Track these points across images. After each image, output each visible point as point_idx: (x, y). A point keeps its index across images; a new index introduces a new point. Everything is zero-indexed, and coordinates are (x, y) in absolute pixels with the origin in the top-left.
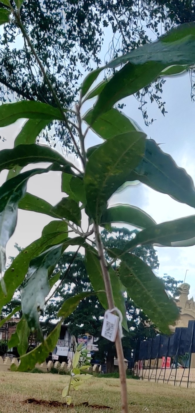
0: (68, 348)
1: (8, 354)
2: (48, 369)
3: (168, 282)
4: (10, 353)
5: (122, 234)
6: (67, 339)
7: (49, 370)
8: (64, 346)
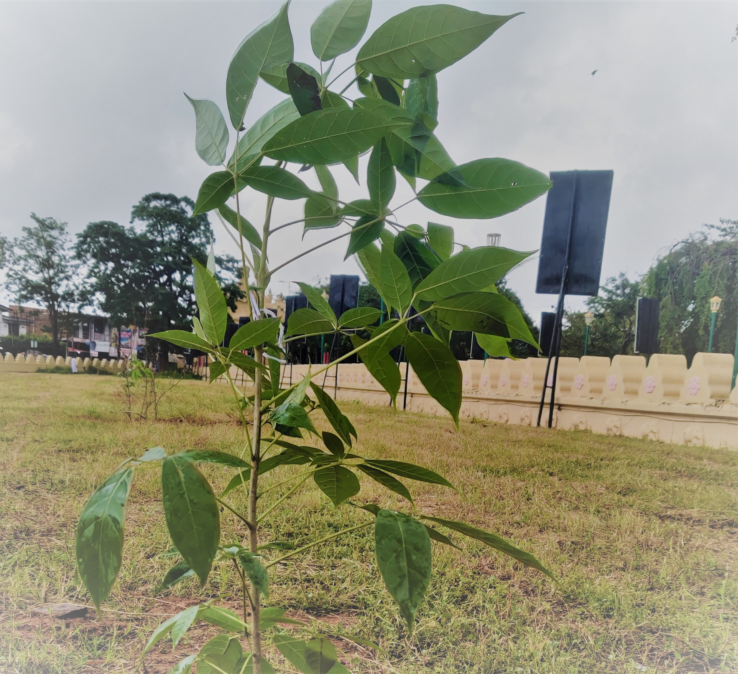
0: (108, 343)
1: (31, 351)
2: (84, 368)
3: (228, 261)
4: (34, 349)
5: (168, 202)
6: (107, 333)
7: (86, 369)
8: (105, 341)
